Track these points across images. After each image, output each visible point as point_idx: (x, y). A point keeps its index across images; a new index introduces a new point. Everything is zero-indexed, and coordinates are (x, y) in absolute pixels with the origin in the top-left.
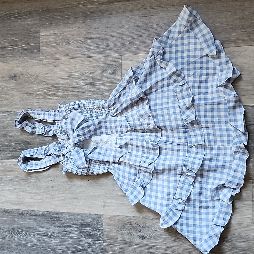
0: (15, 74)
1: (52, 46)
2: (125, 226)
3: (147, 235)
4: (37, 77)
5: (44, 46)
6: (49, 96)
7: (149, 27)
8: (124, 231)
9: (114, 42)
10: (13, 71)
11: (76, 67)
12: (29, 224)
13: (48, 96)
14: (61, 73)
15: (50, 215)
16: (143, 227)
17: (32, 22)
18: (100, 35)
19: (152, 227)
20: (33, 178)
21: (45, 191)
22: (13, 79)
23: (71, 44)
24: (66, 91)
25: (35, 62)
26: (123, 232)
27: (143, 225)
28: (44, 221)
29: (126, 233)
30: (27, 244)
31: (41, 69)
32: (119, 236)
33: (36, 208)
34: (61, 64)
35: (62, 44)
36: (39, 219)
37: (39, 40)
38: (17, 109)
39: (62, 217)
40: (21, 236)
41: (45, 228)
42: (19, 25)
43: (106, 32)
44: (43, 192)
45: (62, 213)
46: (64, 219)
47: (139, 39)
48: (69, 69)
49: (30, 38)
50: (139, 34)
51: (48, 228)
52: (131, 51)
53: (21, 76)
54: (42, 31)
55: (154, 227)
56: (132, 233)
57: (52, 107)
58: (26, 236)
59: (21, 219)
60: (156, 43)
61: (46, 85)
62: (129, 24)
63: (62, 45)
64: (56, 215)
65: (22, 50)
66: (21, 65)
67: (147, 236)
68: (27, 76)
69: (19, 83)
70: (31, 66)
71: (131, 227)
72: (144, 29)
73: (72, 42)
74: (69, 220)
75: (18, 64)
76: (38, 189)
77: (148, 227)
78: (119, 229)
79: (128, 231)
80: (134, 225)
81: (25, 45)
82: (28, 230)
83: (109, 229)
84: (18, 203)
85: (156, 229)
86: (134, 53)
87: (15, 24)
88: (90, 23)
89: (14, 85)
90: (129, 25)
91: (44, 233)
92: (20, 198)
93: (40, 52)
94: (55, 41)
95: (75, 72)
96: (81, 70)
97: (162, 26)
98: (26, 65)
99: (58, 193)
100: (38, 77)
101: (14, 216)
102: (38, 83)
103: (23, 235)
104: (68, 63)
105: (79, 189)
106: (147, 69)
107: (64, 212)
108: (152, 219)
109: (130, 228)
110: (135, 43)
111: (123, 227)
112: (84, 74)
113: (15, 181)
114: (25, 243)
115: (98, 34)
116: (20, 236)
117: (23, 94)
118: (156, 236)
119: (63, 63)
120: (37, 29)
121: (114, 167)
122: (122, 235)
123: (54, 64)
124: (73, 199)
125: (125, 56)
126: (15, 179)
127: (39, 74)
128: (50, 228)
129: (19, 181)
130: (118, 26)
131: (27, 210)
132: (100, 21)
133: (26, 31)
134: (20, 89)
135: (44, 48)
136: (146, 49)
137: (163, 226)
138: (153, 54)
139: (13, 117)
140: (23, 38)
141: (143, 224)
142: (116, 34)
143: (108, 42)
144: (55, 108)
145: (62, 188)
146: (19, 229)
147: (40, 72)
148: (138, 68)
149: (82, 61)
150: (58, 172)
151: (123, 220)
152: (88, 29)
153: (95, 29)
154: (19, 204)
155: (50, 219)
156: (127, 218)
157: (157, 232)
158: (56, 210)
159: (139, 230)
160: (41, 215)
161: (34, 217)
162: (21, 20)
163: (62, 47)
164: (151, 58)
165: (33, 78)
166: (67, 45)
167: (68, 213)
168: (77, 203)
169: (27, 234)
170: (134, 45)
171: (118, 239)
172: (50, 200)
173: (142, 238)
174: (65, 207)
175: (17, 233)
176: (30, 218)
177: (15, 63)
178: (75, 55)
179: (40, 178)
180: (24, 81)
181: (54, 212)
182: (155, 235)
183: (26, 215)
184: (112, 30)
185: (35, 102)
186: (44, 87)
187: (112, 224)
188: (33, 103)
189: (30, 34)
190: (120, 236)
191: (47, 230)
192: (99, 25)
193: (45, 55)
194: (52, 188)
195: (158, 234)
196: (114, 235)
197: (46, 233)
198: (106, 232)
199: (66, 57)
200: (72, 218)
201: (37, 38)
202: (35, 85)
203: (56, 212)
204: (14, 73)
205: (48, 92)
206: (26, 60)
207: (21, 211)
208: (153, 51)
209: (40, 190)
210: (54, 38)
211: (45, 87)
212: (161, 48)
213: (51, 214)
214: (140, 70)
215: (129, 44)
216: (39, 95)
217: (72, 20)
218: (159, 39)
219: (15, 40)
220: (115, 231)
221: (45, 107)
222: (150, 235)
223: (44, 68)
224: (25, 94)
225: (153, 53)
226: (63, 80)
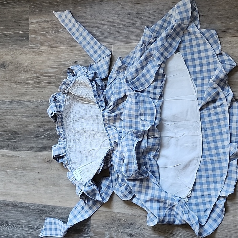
0: (4, 62)
1: (41, 34)
2: (113, 223)
3: (136, 233)
4: (26, 65)
5: (34, 33)
6: (37, 86)
7: (141, 15)
8: (112, 228)
9: (105, 30)
10: (2, 59)
11: (66, 56)
12: (15, 216)
13: (36, 86)
14: (50, 62)
15: (37, 208)
16: (131, 224)
17: (22, 9)
18: (91, 23)
19: (141, 225)
20: (20, 169)
21: (32, 183)
22: (2, 68)
23: (61, 32)
24: (55, 80)
25: (24, 50)
26: (111, 229)
27: (132, 222)
28: (31, 214)
29: (114, 230)
30: (14, 236)
31: (30, 57)
32: (106, 233)
33: (23, 200)
34: (50, 52)
35: (51, 32)
36: (25, 211)
37: (28, 27)
38: (5, 98)
39: (49, 210)
40: (8, 228)
41: (31, 220)
42: (9, 12)
43: (96, 20)
44: (30, 183)
45: (49, 207)
46: (51, 212)
47: (130, 27)
48: (58, 57)
49: (20, 26)
50: (131, 22)
51: (34, 221)
52: (122, 40)
53: (10, 64)
54: (32, 19)
55: (143, 225)
56: (120, 230)
57: (40, 97)
58: (12, 228)
59: (8, 210)
60: (147, 32)
61: (34, 73)
62: (120, 11)
63: (51, 33)
64: (43, 208)
65: (12, 38)
66: (10, 53)
67: (136, 235)
68: (16, 64)
69: (8, 71)
70: (20, 54)
71: (119, 223)
72: (136, 17)
73: (62, 30)
74: (56, 214)
75: (7, 52)
76: (25, 181)
77: (137, 225)
78: (106, 225)
79: (115, 227)
80: (122, 222)
81: (14, 33)
82: (15, 221)
83: (96, 225)
84: (5, 194)
85: (145, 227)
86: (125, 42)
87: (5, 10)
88: (81, 10)
89: (2, 74)
90: (120, 12)
91: (30, 226)
92: (7, 189)
93: (29, 40)
94: (44, 29)
95: (64, 61)
96: (71, 59)
97: (155, 14)
98: (15, 53)
99: (45, 186)
100: (27, 66)
101: (1, 207)
102: (27, 71)
103: (10, 226)
104: (57, 52)
105: (66, 182)
106: (138, 59)
107: (51, 206)
108: (140, 216)
109: (118, 225)
110: (127, 31)
111: (111, 223)
112: (73, 64)
113: (3, 171)
114: (11, 235)
115: (88, 21)
116: (6, 227)
117: (12, 83)
118: (145, 235)
119: (52, 51)
120: (26, 17)
122: (110, 232)
123: (43, 53)
124: (60, 192)
125: (116, 45)
126: (2, 170)
127: (28, 62)
128: (37, 221)
129: (6, 172)
130: (109, 14)
131: (14, 202)
132: (91, 8)
133: (15, 19)
134: (9, 77)
135: (34, 36)
136: (138, 38)
138: (144, 43)
139: (2, 106)
140: (12, 25)
141: (131, 221)
142: (107, 22)
143: (98, 30)
144: (43, 97)
145: (49, 180)
146: (5, 221)
147: (29, 61)
148: (128, 57)
149: (71, 50)
150: (46, 164)
151: (111, 216)
152: (79, 17)
153: (85, 16)
154: (7, 195)
155: (37, 211)
156: (115, 215)
157: (146, 231)
158: (42, 203)
159: (127, 227)
160: (28, 207)
161: (21, 209)
162: (10, 7)
163: (51, 35)
164: (142, 47)
165: (22, 67)
166: (57, 33)
167: (55, 206)
168: (65, 196)
169: (14, 226)
170: (125, 34)
171: (105, 235)
172: (37, 192)
173: (130, 235)
174: (52, 200)
175: (4, 224)
176: (17, 210)
177: (4, 51)
178: (64, 44)
179: (27, 169)
180: (13, 69)
181: (41, 205)
182: (144, 233)
183: (13, 207)
184: (103, 17)
185: (23, 91)
186: (33, 76)
187: (99, 220)
188: (21, 92)
189: (20, 21)
190: (108, 233)
191: (33, 222)
192: (90, 12)
193: (34, 43)
194: (39, 180)
195: (147, 233)
196: (101, 231)
197: (33, 226)
198: (93, 228)
199: (56, 45)
200: (59, 212)
201: (26, 26)
202: (23, 73)
203: (43, 205)
204: (3, 61)
205: (36, 81)
206: (15, 48)
207: (8, 202)
208: (144, 40)
209: (27, 182)
210: (43, 25)
211: (34, 76)
212: (153, 37)
213: (38, 206)
214: (130, 60)
215: (120, 33)
216: (28, 84)
217: (62, 7)
218: (151, 28)
219: (4, 27)
220: (103, 227)
221: (34, 97)
222: (138, 233)
223: (33, 56)
224: (14, 83)
226: (52, 69)
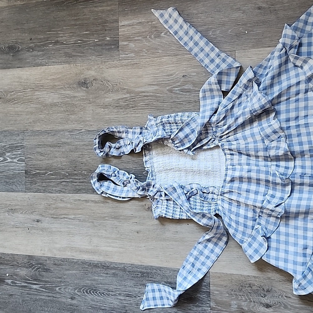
0: (85, 79)
1: (136, 40)
2: (241, 289)
3: (274, 302)
4: (116, 82)
5: (125, 40)
6: (132, 109)
7: (277, 9)
8: (240, 295)
9: (225, 32)
10: (83, 75)
11: (170, 69)
12: (106, 280)
13: (130, 109)
14: (149, 77)
15: (135, 269)
16: (268, 291)
17: (109, 8)
18: (205, 22)
19: (282, 292)
20: (111, 219)
21: (128, 236)
22: (83, 87)
23: (162, 37)
24: (155, 101)
25: (112, 62)
26: (239, 297)
27: (269, 289)
28: (127, 277)
29: (244, 299)
30: (105, 306)
31: (120, 72)
32: (232, 302)
33: (116, 259)
34: (148, 64)
35: (149, 37)
36: (120, 274)
37: (118, 32)
38: (89, 126)
39: (152, 273)
40: (96, 296)
41: (128, 286)
42: (90, 13)
43: (212, 19)
44: (125, 238)
45: (152, 268)
46: (154, 275)
47: (261, 26)
48: (160, 71)
49: (106, 30)
50: (262, 20)
51: (133, 287)
52: (249, 44)
53: (94, 81)
54: (122, 20)
55: (284, 292)
56: (252, 299)
57: (136, 124)
58: (102, 296)
59: (96, 273)
60: (288, 31)
61: (127, 93)
62: (246, 5)
63: (149, 39)
64: (143, 269)
65: (95, 47)
66: (94, 67)
67: (275, 305)
68: (102, 82)
69: (92, 91)
70: (107, 68)
71: (250, 290)
72: (269, 12)
73: (164, 34)
74: (161, 278)
75: (90, 65)
76: (118, 234)
77: (276, 292)
78: (232, 292)
79: (246, 295)
80: (254, 288)
81: (98, 39)
82: (106, 288)
83: (218, 292)
84: (91, 252)
85: (288, 294)
86: (253, 47)
87: (85, 10)
88: (190, 6)
89: (84, 94)
90: (247, 7)
91: (127, 293)
92: (94, 244)
93: (120, 48)
94: (140, 33)
95: (168, 76)
96: (177, 73)
97: (296, 8)
98: (100, 66)
99: (145, 241)
100: (118, 84)
101: (87, 269)
102: (117, 91)
103: (99, 294)
104: (157, 63)
105: (175, 235)
106: (274, 68)
107: (154, 266)
108: (281, 280)
109: (249, 292)
110: (256, 32)
111: (239, 290)
112: (181, 78)
113: (88, 222)
114: (101, 306)
115: (201, 20)
116: (94, 295)
117: (97, 106)
118: (287, 305)
119: (151, 63)
120: (115, 18)
121: (223, 207)
122: (238, 301)
123: (139, 65)
124: (167, 249)
125: (241, 52)
126: (87, 220)
127: (118, 78)
128: (136, 286)
129: (93, 222)
130: (230, 9)
131: (104, 262)
132: (205, 3)
133: (100, 21)
134: (93, 99)
135: (125, 43)
136: (273, 40)
137: (297, 292)
138: (284, 47)
139: (84, 136)
140: (96, 29)
141: (268, 287)
142: (227, 21)
143: (215, 32)
144: (140, 124)
145: (151, 233)
146: (93, 287)
147: (119, 77)
148: (260, 66)
149: (177, 60)
150: (146, 212)
151: (239, 281)
152: (187, 15)
153: (196, 14)
154: (94, 253)
155: (135, 274)
156: (244, 279)
157: (289, 300)
158: (143, 263)
159: (262, 295)
160: (123, 269)
161: (114, 272)
162: (92, 5)
163: (150, 41)
164: (281, 53)
165: (111, 85)
166: (157, 38)
167: (161, 267)
168: (173, 254)
169: (105, 293)
170: (254, 36)
171: (231, 305)
172: (135, 249)
173: (267, 306)
174: (156, 259)
175: (91, 292)
176: (108, 273)
177: (86, 64)
178: (168, 52)
179: (120, 219)
180: (98, 88)
181: (141, 265)
182: (286, 302)
183: (103, 268)
184: (222, 14)
185: (113, 116)
186: (125, 97)
187: (222, 285)
188: (110, 118)
189: (106, 24)
190: (235, 302)
191: (130, 289)
192: (203, 8)
193: (127, 52)
194: (138, 233)
195: (290, 302)
196: (225, 300)
197: (130, 294)
198: (214, 296)
199: (156, 55)
200: (165, 275)
201: (115, 30)
202: (112, 93)
203: (143, 266)
204: (84, 77)
205: (130, 103)
206: (101, 60)
207: (96, 262)
208: (285, 43)
209: (121, 235)
210: (138, 28)
211: (127, 96)
212: (297, 38)
213: (137, 268)
214: (263, 70)
215: (247, 34)
216: (119, 107)
217: (164, 2)
218: (293, 25)
219: (84, 33)
220: (228, 295)
221: (127, 124)
222: (278, 303)
223: (125, 70)
224: (100, 107)
225: (284, 45)
226: (152, 87)
